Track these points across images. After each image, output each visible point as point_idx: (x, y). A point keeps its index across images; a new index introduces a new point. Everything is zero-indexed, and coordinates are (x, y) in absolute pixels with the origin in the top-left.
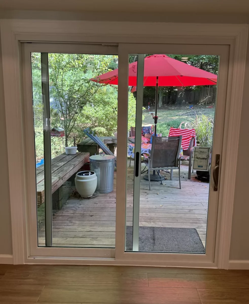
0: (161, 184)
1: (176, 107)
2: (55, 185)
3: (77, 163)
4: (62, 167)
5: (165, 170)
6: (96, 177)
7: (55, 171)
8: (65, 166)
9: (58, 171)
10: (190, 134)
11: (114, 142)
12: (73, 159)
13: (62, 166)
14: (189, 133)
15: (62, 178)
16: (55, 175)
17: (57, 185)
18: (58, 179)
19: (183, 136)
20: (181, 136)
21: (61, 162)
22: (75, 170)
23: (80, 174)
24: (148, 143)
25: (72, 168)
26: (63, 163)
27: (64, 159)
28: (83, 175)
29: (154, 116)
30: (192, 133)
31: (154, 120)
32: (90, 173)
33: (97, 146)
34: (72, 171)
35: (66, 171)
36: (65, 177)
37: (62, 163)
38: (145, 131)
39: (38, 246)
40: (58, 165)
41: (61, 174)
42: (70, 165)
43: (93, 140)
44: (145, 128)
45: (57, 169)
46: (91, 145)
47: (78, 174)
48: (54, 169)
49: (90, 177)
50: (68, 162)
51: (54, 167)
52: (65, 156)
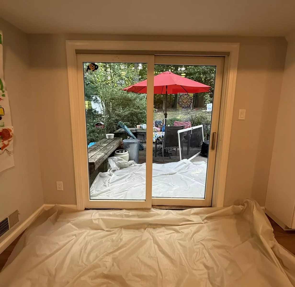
0: (170, 158)
1: (174, 109)
2: (103, 158)
3: (115, 144)
4: (106, 147)
5: (172, 149)
6: (128, 154)
7: (101, 149)
8: (108, 146)
9: (104, 149)
11: (137, 131)
12: (112, 142)
13: (105, 146)
14: (187, 125)
15: (106, 154)
16: (102, 152)
18: (104, 154)
21: (104, 144)
22: (114, 149)
23: (117, 152)
24: (160, 131)
25: (112, 147)
26: (106, 145)
27: (106, 142)
28: (119, 152)
29: (165, 113)
30: (189, 124)
31: (164, 116)
32: (124, 151)
33: (126, 133)
34: (112, 149)
35: (109, 149)
36: (108, 153)
37: (105, 144)
38: (158, 124)
40: (103, 145)
41: (106, 151)
42: (111, 145)
43: (124, 129)
44: (158, 121)
45: (103, 148)
46: (122, 133)
47: (116, 152)
48: (100, 148)
49: (124, 154)
50: (109, 144)
51: (100, 147)
52: (107, 140)
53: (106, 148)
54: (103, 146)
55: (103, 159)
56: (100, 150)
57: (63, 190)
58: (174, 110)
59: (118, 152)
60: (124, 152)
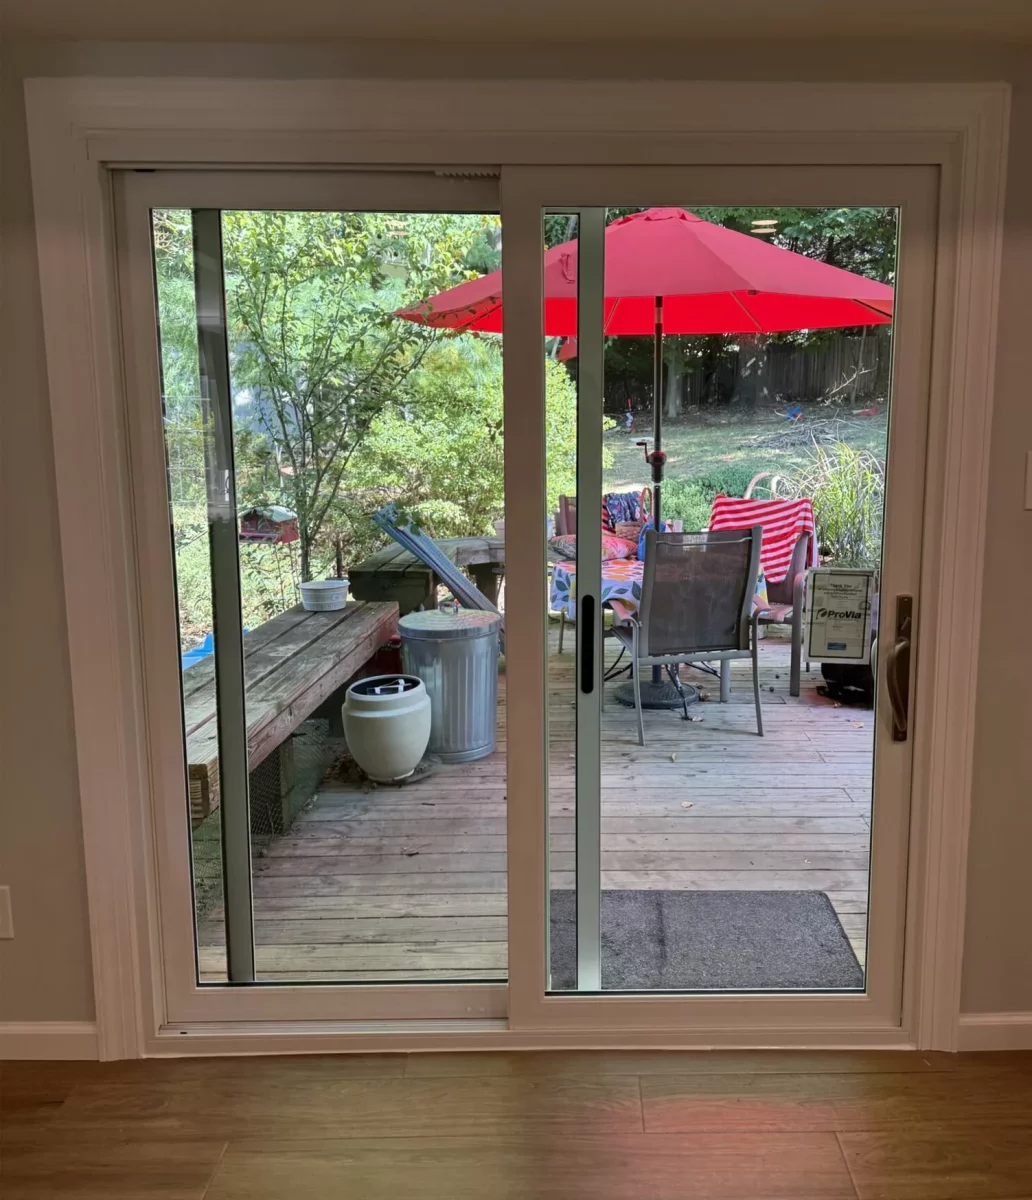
0: (686, 718)
1: (734, 414)
2: (262, 735)
3: (347, 644)
4: (290, 662)
5: (699, 664)
6: (428, 700)
7: (262, 679)
8: (302, 660)
9: (274, 680)
10: (791, 520)
11: (495, 557)
12: (331, 629)
13: (288, 659)
14: (788, 517)
15: (290, 706)
16: (260, 696)
17: (268, 736)
18: (274, 712)
19: (765, 527)
20: (758, 527)
21: (283, 644)
22: (341, 673)
23: (361, 690)
24: (628, 558)
25: (330, 665)
26: (292, 648)
27: (299, 630)
28: (373, 692)
29: (651, 451)
30: (802, 514)
31: (649, 468)
32: (402, 682)
33: (428, 574)
34: (327, 678)
35: (305, 677)
36: (299, 702)
37: (291, 646)
38: (615, 512)
39: (199, 985)
40: (272, 655)
41: (285, 690)
42: (322, 652)
43: (413, 552)
44: (617, 499)
45: (271, 672)
46: (404, 572)
47: (354, 690)
48: (255, 670)
49: (402, 699)
50: (315, 645)
51: (257, 662)
52: (302, 618)
53: (291, 667)
54: (271, 660)
55: (263, 740)
56: (256, 684)
57: (12, 935)
58: (734, 419)
59: (365, 693)
60: (401, 688)
